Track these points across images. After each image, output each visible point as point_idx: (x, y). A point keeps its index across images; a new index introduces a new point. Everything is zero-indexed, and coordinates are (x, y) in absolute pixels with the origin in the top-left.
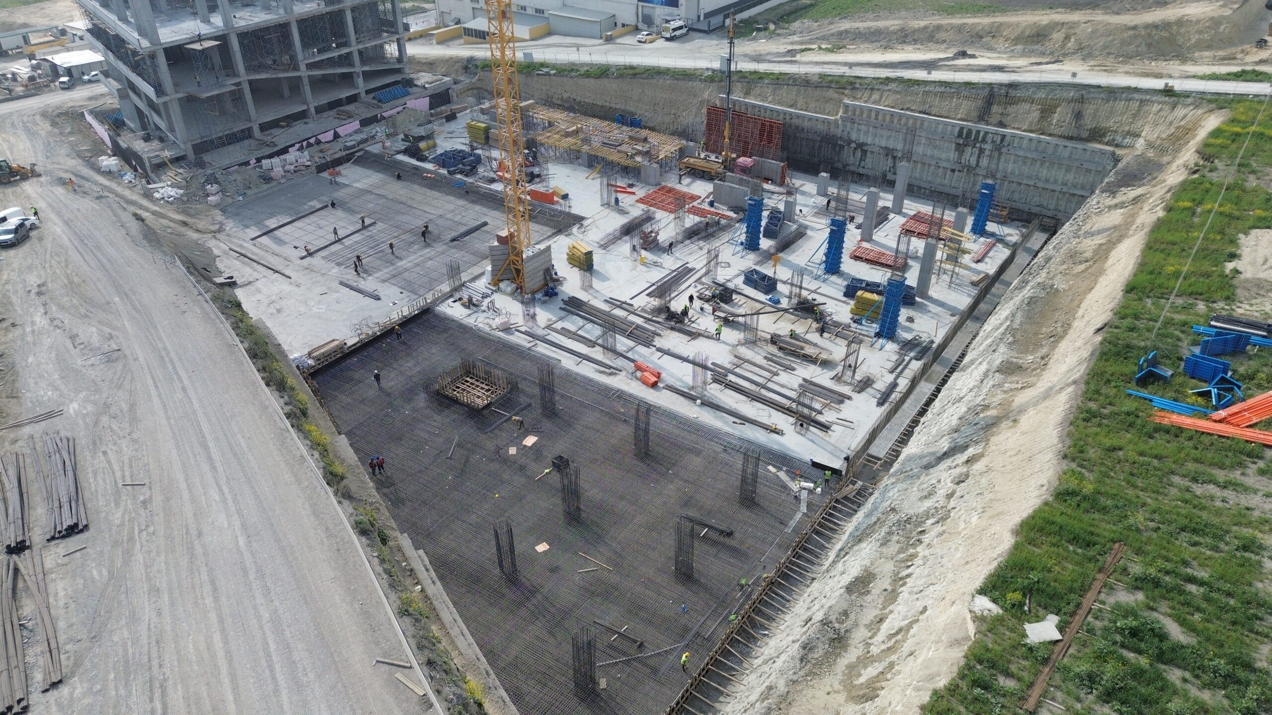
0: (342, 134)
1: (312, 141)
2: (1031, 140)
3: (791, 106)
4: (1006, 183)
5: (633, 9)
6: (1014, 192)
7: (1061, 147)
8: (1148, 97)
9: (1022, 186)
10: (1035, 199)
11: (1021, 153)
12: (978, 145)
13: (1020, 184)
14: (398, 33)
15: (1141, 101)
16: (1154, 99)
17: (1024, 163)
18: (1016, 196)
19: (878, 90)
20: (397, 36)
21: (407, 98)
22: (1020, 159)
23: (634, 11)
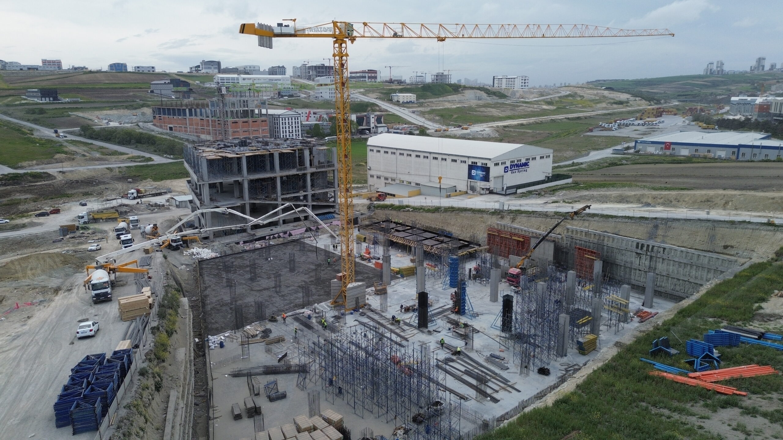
0: (293, 234)
1: (276, 236)
2: (682, 251)
3: (537, 229)
4: (670, 279)
5: (465, 183)
6: (675, 285)
7: (702, 257)
8: (757, 227)
9: (681, 281)
10: (690, 290)
11: (677, 260)
12: (649, 253)
13: (679, 280)
14: (334, 188)
15: (753, 229)
16: (762, 228)
17: (680, 266)
18: (678, 288)
19: (587, 220)
20: (334, 189)
21: (333, 220)
22: (677, 263)
23: (466, 184)
